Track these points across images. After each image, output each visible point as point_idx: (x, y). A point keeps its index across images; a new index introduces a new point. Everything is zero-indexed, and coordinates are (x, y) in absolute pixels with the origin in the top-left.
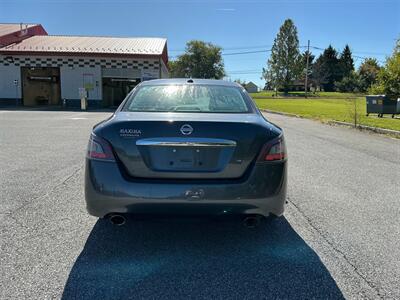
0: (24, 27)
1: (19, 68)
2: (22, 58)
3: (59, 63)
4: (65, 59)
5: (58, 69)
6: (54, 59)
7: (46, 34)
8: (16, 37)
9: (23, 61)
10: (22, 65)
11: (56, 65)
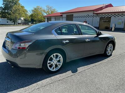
0: (104, 5)
1: (99, 18)
2: (100, 15)
3: (111, 16)
4: (113, 14)
5: (110, 18)
6: (110, 14)
7: (113, 6)
8: (101, 8)
9: (101, 16)
10: (100, 17)
11: (110, 17)
